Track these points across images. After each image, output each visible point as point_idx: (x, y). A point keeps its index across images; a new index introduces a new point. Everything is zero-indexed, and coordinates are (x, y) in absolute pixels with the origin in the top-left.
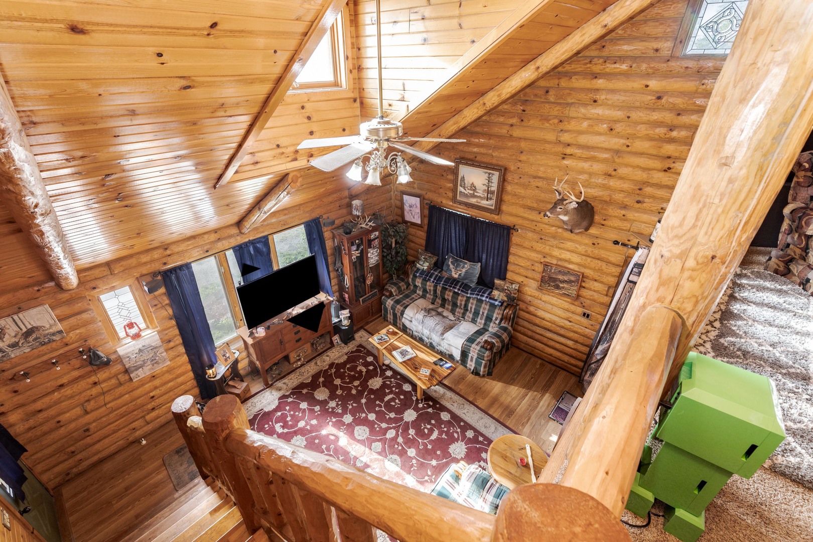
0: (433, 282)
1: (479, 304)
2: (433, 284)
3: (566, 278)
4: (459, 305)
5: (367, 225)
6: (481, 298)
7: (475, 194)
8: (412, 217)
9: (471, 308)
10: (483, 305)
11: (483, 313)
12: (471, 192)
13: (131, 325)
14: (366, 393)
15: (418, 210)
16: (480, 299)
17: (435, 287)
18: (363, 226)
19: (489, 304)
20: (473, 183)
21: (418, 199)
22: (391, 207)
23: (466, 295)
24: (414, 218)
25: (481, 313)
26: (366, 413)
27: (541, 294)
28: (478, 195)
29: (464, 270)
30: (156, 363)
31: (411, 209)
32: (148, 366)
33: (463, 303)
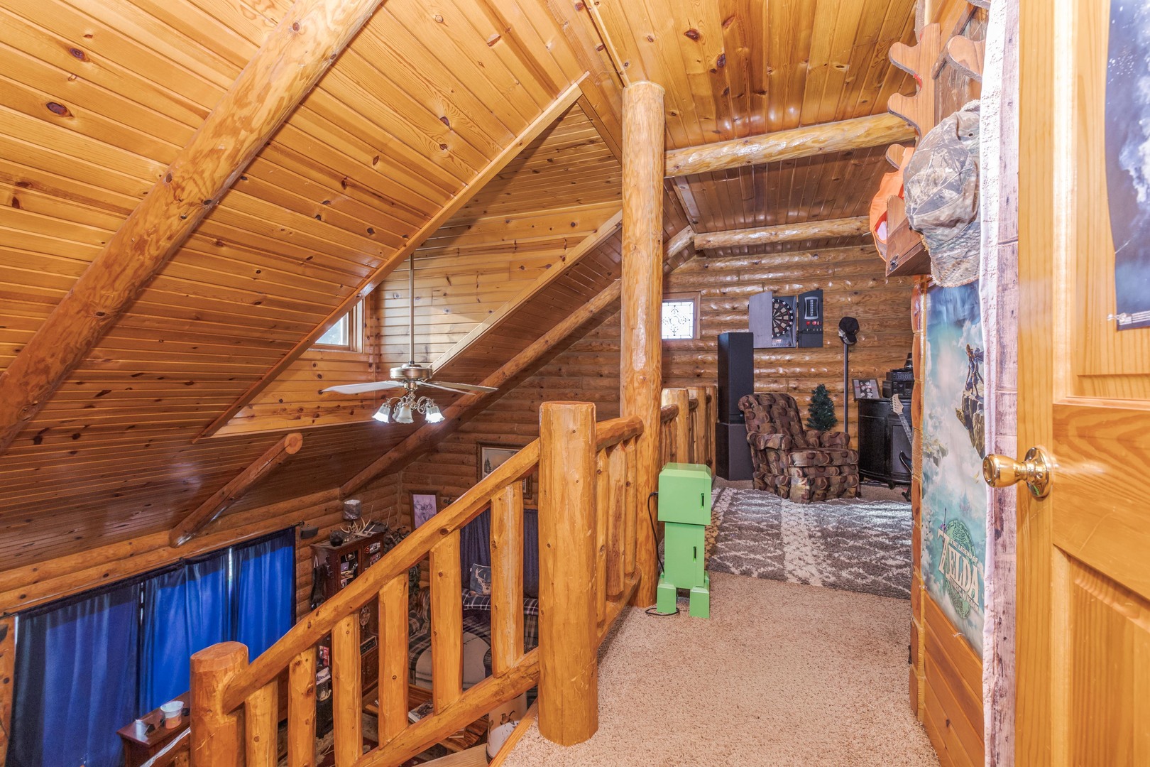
5: (363, 533)
18: (360, 534)
21: (433, 497)
22: (396, 513)
31: (424, 510)
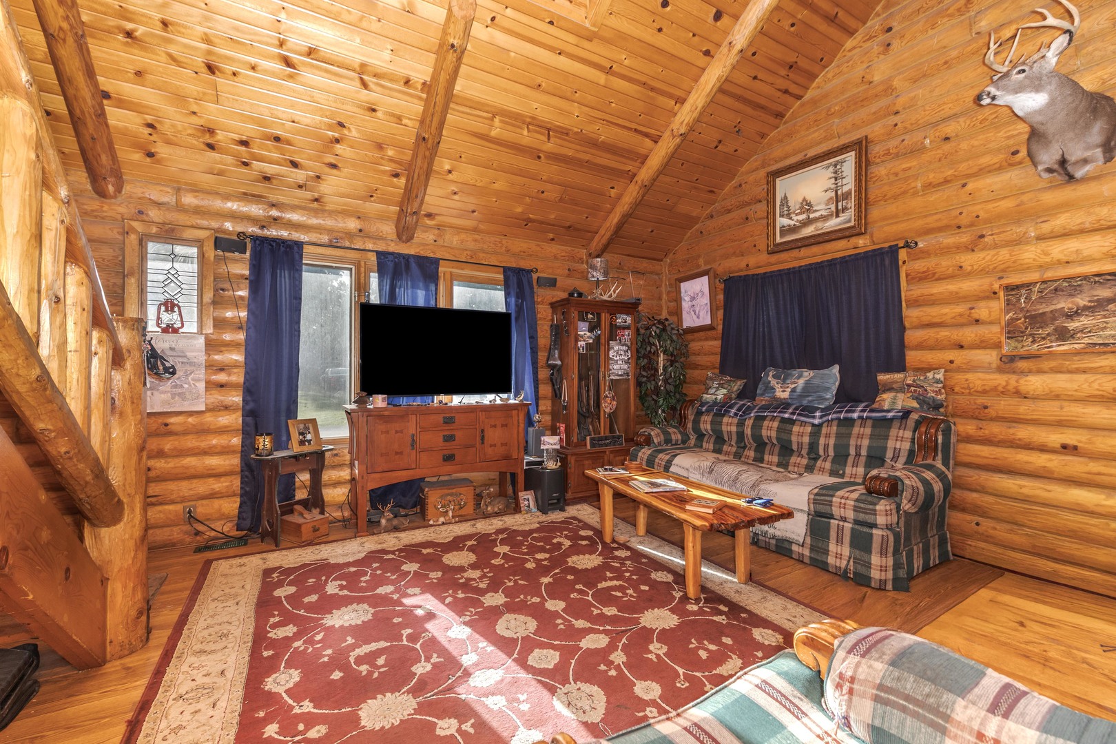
0: (736, 414)
1: (844, 430)
2: (735, 421)
3: (1082, 301)
4: (795, 447)
6: (849, 415)
7: (812, 216)
8: (695, 317)
9: (826, 446)
10: (856, 430)
11: (858, 448)
12: (803, 217)
13: (170, 305)
14: (557, 571)
15: (706, 300)
16: (845, 419)
17: (741, 424)
19: (869, 423)
20: (804, 199)
21: (706, 279)
23: (811, 420)
24: (698, 317)
25: (852, 451)
26: (542, 597)
27: (1013, 377)
28: (817, 215)
29: (801, 382)
30: (180, 394)
31: (694, 303)
32: (164, 392)
33: (806, 440)
